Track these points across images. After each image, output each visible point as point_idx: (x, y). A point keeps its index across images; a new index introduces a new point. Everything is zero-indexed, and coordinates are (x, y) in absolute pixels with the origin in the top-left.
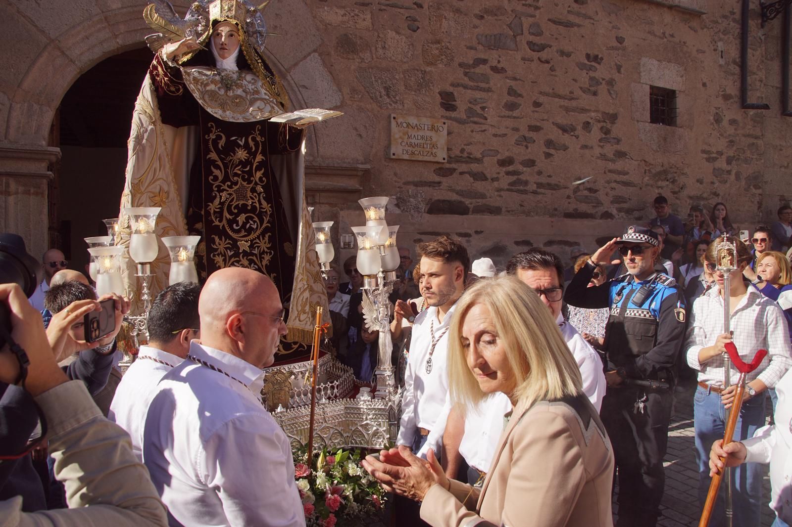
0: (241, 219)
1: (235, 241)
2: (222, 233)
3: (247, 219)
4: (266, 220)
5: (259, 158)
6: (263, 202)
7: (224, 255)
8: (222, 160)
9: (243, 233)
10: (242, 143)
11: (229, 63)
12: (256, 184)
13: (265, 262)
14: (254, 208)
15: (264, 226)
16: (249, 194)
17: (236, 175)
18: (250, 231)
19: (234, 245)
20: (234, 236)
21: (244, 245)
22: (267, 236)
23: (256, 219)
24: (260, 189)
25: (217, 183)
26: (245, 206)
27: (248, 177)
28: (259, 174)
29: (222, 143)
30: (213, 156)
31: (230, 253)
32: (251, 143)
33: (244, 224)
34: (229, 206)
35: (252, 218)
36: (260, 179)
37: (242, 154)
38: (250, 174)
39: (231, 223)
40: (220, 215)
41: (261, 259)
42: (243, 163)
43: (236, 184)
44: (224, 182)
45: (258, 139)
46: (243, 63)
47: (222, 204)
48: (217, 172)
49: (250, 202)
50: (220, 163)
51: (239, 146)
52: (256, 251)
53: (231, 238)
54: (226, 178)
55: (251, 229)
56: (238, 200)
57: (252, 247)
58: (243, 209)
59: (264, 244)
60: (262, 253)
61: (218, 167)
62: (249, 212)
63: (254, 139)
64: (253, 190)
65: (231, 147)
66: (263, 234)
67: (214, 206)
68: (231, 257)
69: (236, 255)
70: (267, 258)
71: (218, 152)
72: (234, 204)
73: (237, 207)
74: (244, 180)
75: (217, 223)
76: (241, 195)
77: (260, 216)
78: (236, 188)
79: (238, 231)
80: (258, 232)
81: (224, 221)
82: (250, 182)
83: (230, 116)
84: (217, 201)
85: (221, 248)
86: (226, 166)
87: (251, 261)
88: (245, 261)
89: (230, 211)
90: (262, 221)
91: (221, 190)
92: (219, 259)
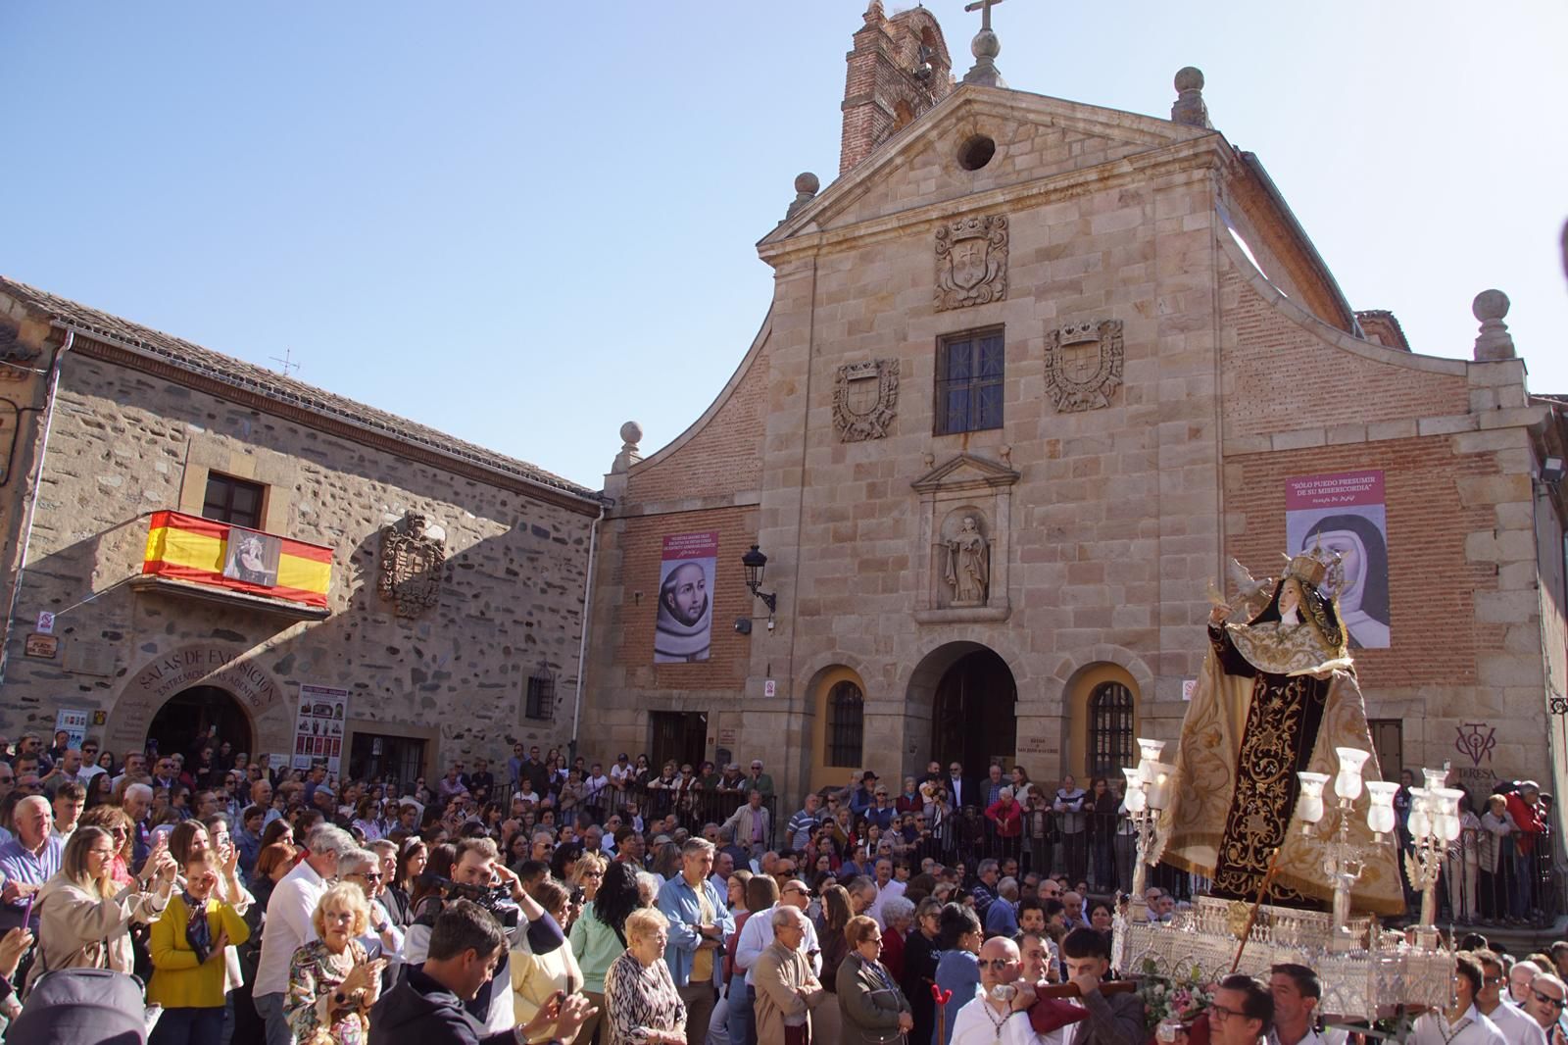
0: (1263, 763)
1: (1255, 782)
2: (1247, 774)
3: (1269, 763)
4: (1285, 766)
5: (1294, 707)
6: (1286, 748)
7: (1245, 794)
8: (1260, 707)
9: (1263, 776)
10: (1279, 693)
12: (1284, 731)
13: (1277, 806)
14: (1276, 753)
15: (1283, 771)
16: (1275, 741)
17: (1268, 722)
18: (1269, 775)
19: (1254, 786)
20: (1255, 777)
21: (1261, 787)
22: (1283, 782)
23: (1276, 764)
24: (1285, 736)
25: (1252, 729)
26: (1269, 751)
27: (1277, 725)
28: (1288, 724)
29: (1263, 692)
30: (1255, 703)
31: (1249, 793)
32: (1286, 694)
33: (1265, 768)
34: (1256, 750)
35: (1272, 763)
36: (1290, 726)
37: (1276, 703)
38: (1280, 722)
39: (1255, 765)
40: (1248, 756)
41: (1274, 802)
42: (1275, 712)
43: (1265, 730)
44: (1257, 728)
45: (1298, 689)
47: (1251, 747)
48: (1254, 719)
49: (1274, 748)
50: (1258, 711)
51: (1276, 695)
52: (1271, 795)
53: (1252, 779)
54: (1260, 725)
55: (1270, 773)
56: (1265, 744)
57: (1267, 790)
58: (1267, 754)
59: (1279, 789)
60: (1277, 797)
61: (1256, 715)
62: (1273, 757)
63: (1291, 689)
64: (1279, 737)
65: (1270, 695)
66: (1280, 780)
67: (1245, 750)
68: (1250, 796)
69: (1254, 795)
70: (1280, 803)
71: (1260, 701)
72: (1261, 748)
73: (1262, 752)
74: (1273, 727)
75: (1245, 765)
76: (1268, 741)
77: (1281, 762)
78: (1264, 733)
79: (1258, 774)
80: (1276, 777)
81: (1250, 764)
82: (1277, 729)
83: (1273, 669)
84: (1248, 745)
85: (1244, 789)
86: (1261, 714)
87: (1265, 803)
88: (1259, 803)
89: (1256, 756)
90: (1281, 767)
91: (1253, 736)
92: (1241, 797)
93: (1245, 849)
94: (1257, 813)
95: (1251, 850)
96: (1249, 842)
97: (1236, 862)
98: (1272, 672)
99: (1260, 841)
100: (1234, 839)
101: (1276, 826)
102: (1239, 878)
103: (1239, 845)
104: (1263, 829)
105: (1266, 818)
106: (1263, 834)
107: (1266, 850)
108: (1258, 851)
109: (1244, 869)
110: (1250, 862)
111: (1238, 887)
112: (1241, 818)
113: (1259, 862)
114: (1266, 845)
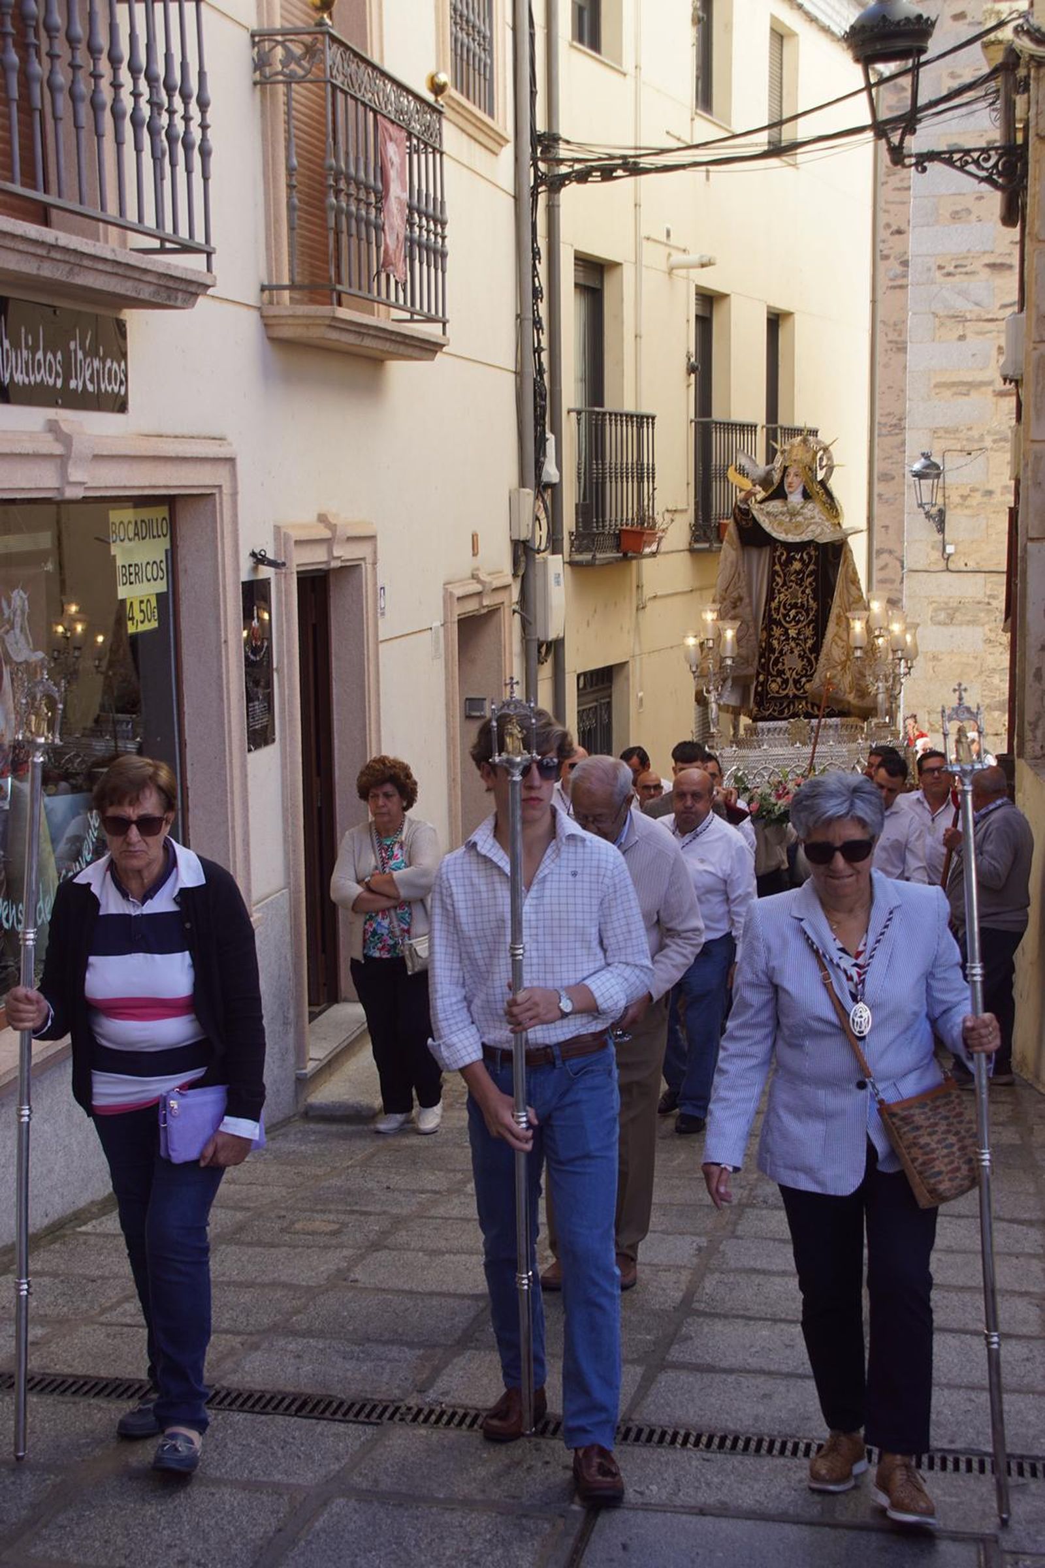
0: (792, 613)
1: (787, 629)
2: (778, 624)
3: (797, 613)
4: (810, 613)
5: (811, 567)
6: (810, 600)
7: (779, 640)
8: (782, 570)
9: (793, 624)
10: (798, 557)
11: (795, 498)
12: (806, 587)
13: (808, 645)
14: (803, 605)
15: (810, 618)
16: (800, 595)
17: (791, 581)
18: (798, 622)
19: (786, 633)
20: (787, 626)
21: (792, 633)
22: (812, 627)
23: (803, 613)
24: (808, 591)
25: (777, 588)
26: (796, 603)
27: (800, 582)
28: (810, 580)
29: (784, 557)
30: (777, 568)
31: (783, 638)
32: (805, 556)
33: (794, 617)
34: (784, 604)
35: (800, 613)
36: (811, 584)
37: (797, 566)
38: (802, 580)
39: (785, 616)
40: (777, 610)
41: (806, 642)
42: (797, 573)
43: (790, 588)
44: (782, 587)
45: (813, 553)
46: (807, 496)
47: (780, 602)
48: (778, 579)
49: (800, 601)
50: (779, 573)
51: (796, 560)
52: (801, 637)
53: (783, 627)
54: (784, 584)
55: (799, 620)
57: (799, 634)
58: (795, 606)
59: (809, 632)
60: (807, 638)
61: (779, 576)
62: (800, 608)
63: (808, 554)
64: (803, 592)
65: (790, 560)
66: (808, 624)
67: (774, 605)
68: (783, 641)
69: (787, 639)
70: (810, 643)
71: (781, 565)
72: (788, 602)
73: (789, 605)
75: (775, 617)
76: (795, 596)
77: (807, 611)
78: (790, 591)
79: (789, 622)
80: (805, 623)
81: (780, 615)
82: (801, 586)
83: (791, 538)
84: (776, 601)
85: (777, 635)
86: (785, 575)
87: (798, 644)
88: (793, 644)
89: (785, 608)
90: (808, 615)
91: (780, 593)
92: (775, 642)
93: (786, 682)
94: (792, 652)
95: (791, 681)
96: (788, 675)
97: (777, 692)
98: (790, 540)
99: (797, 674)
100: (772, 676)
101: (809, 661)
102: (781, 705)
103: (779, 680)
104: (799, 665)
105: (800, 656)
106: (799, 668)
107: (804, 680)
108: (796, 682)
109: (787, 696)
110: (791, 690)
111: (782, 712)
112: (777, 659)
113: (798, 690)
114: (802, 676)
